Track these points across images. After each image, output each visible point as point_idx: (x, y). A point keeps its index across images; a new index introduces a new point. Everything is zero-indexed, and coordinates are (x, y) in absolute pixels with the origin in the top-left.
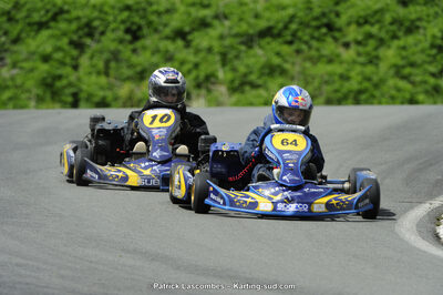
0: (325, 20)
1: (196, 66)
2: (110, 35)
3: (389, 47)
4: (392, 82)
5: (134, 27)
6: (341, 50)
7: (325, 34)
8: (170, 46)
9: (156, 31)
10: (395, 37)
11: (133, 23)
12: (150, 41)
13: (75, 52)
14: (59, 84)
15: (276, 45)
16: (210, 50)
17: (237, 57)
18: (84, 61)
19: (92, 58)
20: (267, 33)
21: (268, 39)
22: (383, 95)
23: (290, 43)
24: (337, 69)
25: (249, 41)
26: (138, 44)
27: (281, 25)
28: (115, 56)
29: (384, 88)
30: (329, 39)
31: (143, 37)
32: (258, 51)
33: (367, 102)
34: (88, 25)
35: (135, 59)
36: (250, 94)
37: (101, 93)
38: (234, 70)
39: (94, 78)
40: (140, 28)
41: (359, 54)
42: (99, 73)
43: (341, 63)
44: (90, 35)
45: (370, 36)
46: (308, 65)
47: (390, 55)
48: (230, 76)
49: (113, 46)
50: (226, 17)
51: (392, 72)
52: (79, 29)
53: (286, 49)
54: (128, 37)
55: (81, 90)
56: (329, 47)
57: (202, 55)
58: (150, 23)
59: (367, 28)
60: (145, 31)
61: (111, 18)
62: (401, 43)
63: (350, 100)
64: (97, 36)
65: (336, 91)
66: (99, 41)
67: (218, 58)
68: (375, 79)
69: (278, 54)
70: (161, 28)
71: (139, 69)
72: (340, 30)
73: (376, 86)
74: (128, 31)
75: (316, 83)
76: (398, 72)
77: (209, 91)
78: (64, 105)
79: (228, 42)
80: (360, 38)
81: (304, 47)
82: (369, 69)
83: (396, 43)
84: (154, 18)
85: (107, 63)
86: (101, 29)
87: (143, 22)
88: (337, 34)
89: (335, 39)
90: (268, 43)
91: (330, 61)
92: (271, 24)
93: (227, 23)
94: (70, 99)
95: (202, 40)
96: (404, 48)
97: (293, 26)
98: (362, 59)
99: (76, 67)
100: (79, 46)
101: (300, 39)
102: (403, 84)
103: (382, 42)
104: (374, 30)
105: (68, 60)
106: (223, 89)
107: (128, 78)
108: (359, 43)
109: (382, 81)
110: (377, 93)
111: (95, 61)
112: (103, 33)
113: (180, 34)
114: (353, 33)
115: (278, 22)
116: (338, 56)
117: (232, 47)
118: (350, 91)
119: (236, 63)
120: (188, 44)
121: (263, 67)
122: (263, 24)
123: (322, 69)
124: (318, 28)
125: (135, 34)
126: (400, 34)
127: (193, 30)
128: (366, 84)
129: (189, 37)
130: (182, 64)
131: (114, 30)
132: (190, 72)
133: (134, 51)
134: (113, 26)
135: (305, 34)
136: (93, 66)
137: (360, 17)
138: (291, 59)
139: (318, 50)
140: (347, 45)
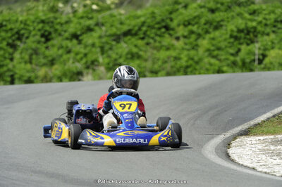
0: (164, 24)
1: (86, 55)
2: (31, 39)
3: (204, 38)
4: (207, 60)
5: (46, 33)
6: (174, 42)
7: (164, 33)
8: (69, 44)
9: (60, 35)
10: (207, 32)
11: (46, 31)
12: (56, 41)
13: (11, 50)
15: (134, 40)
16: (93, 45)
17: (111, 49)
18: (17, 56)
19: (21, 53)
20: (128, 33)
21: (129, 37)
22: (201, 68)
23: (143, 39)
24: (173, 53)
25: (117, 38)
26: (49, 43)
27: (136, 28)
28: (36, 51)
29: (202, 64)
30: (167, 35)
31: (52, 39)
32: (123, 45)
33: (193, 73)
34: (18, 33)
35: (47, 53)
37: (28, 75)
38: (109, 57)
39: (23, 66)
40: (50, 33)
41: (186, 44)
42: (26, 63)
43: (175, 49)
44: (19, 39)
45: (192, 32)
46: (155, 52)
47: (205, 43)
48: (107, 60)
49: (34, 46)
50: (103, 25)
51: (207, 54)
52: (13, 35)
53: (140, 43)
54: (43, 40)
55: (16, 73)
56: (167, 40)
57: (88, 49)
58: (56, 30)
59: (190, 27)
60: (54, 35)
61: (31, 28)
62: (212, 36)
63: (181, 73)
64: (24, 39)
65: (173, 67)
66: (25, 43)
67: (98, 50)
68: (196, 59)
69: (136, 46)
70: (63, 33)
71: (50, 58)
72: (173, 29)
73: (197, 63)
74: (42, 36)
75: (160, 62)
76: (210, 54)
77: (94, 70)
78: (6, 83)
79: (104, 40)
80: (186, 34)
81: (151, 41)
82: (192, 53)
83: (208, 36)
84: (58, 27)
85: (31, 56)
86: (26, 35)
87: (52, 30)
88: (171, 32)
89: (171, 35)
90: (130, 40)
91: (168, 49)
92: (130, 27)
93: (104, 28)
94: (9, 79)
95: (88, 39)
96: (213, 39)
97: (144, 29)
98: (187, 47)
99: (12, 59)
100: (13, 46)
101: (149, 36)
102: (213, 61)
103: (199, 36)
104: (195, 28)
105: (7, 55)
106: (102, 69)
107: (44, 65)
108: (185, 37)
109: (201, 60)
110: (198, 67)
111: (23, 55)
112: (27, 38)
113: (75, 36)
114: (181, 31)
115: (134, 26)
116: (173, 45)
117: (107, 43)
118: (181, 67)
119: (110, 53)
120: (80, 42)
121: (127, 54)
122: (125, 28)
123: (163, 54)
124: (159, 29)
125: (47, 37)
126: (211, 30)
127: (83, 33)
128: (191, 62)
129: (80, 38)
130: (77, 54)
131: (34, 35)
132: (81, 59)
133: (47, 48)
134: (33, 33)
135: (152, 33)
136: (22, 58)
137: (185, 21)
138: (144, 49)
139: (160, 42)
140: (178, 39)
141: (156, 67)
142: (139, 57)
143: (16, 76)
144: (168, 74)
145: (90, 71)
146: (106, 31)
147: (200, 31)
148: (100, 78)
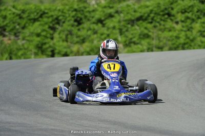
0: (166, 12)
1: (108, 35)
2: (67, 23)
3: (197, 23)
4: (199, 39)
5: (79, 19)
6: (175, 25)
7: (167, 18)
8: (95, 27)
9: (89, 20)
10: (199, 18)
11: (78, 17)
12: (86, 25)
13: (51, 32)
14: (44, 47)
15: (145, 24)
16: (114, 28)
17: (127, 31)
18: (56, 35)
19: (59, 34)
20: (140, 19)
21: (141, 22)
22: (195, 45)
23: (151, 23)
24: (175, 34)
25: (132, 22)
26: (81, 27)
27: (146, 15)
28: (70, 33)
29: (196, 42)
30: (169, 20)
31: (83, 23)
32: (136, 27)
33: (188, 48)
34: (57, 19)
35: (79, 33)
36: (134, 47)
37: (65, 50)
38: (126, 37)
39: (61, 43)
40: (81, 19)
41: (183, 27)
42: (63, 41)
43: (175, 31)
44: (58, 23)
45: (188, 18)
46: (160, 33)
47: (197, 26)
48: (124, 39)
49: (69, 28)
50: (121, 12)
51: (199, 34)
52: (53, 21)
53: (149, 26)
54: (76, 24)
55: (56, 49)
56: (169, 24)
57: (110, 30)
58: (86, 17)
59: (186, 14)
60: (84, 20)
61: (67, 15)
62: (203, 20)
63: (180, 48)
64: (61, 23)
65: (173, 44)
66: (62, 26)
67: (117, 31)
68: (191, 38)
69: (146, 28)
70: (91, 19)
71: (82, 38)
72: (174, 16)
73: (192, 41)
74: (76, 21)
76: (202, 34)
78: (48, 56)
79: (123, 23)
80: (183, 19)
81: (158, 24)
82: (189, 33)
83: (199, 21)
84: (87, 14)
85: (67, 36)
86: (63, 20)
87: (82, 16)
88: (172, 18)
89: (172, 20)
90: (141, 23)
91: (170, 31)
92: (142, 14)
93: (122, 15)
94: (50, 53)
95: (110, 23)
96: (204, 23)
97: (152, 15)
98: (184, 29)
99: (52, 39)
100: (53, 29)
101: (155, 21)
103: (193, 20)
104: (189, 15)
105: (48, 35)
107: (77, 42)
108: (182, 22)
109: (195, 39)
110: (192, 44)
111: (61, 35)
112: (64, 22)
113: (100, 21)
114: (180, 17)
115: (145, 14)
116: (174, 28)
117: (124, 26)
118: (180, 44)
119: (127, 33)
120: (104, 25)
122: (138, 15)
123: (167, 34)
124: (164, 15)
125: (79, 22)
126: (201, 16)
127: (106, 19)
128: (188, 40)
129: (104, 22)
131: (69, 21)
133: (79, 30)
134: (68, 19)
135: (158, 18)
136: (60, 38)
137: (182, 9)
138: (152, 30)
139: (164, 25)
140: (177, 23)
141: (162, 44)
142: (148, 36)
143: (56, 51)
144: (170, 49)
146: (124, 17)
147: (194, 17)
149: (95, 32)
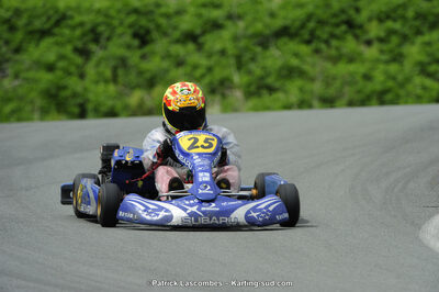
0: (344, 17)
1: (210, 69)
2: (116, 41)
3: (413, 43)
4: (418, 80)
5: (142, 32)
6: (363, 48)
7: (346, 32)
8: (179, 50)
9: (165, 34)
10: (419, 32)
11: (141, 27)
12: (160, 45)
13: (79, 60)
14: (64, 94)
15: (293, 46)
16: (223, 53)
17: (253, 59)
18: (90, 70)
19: (98, 64)
20: (284, 32)
21: (285, 40)
22: (408, 95)
23: (308, 42)
24: (358, 69)
25: (264, 41)
26: (147, 49)
27: (297, 24)
28: (123, 62)
29: (410, 87)
30: (350, 38)
31: (152, 41)
32: (273, 52)
33: (394, 102)
34: (93, 30)
35: (145, 65)
36: (267, 98)
37: (110, 103)
38: (250, 72)
39: (101, 87)
40: (148, 32)
41: (382, 52)
42: (106, 81)
43: (363, 61)
44: (96, 40)
45: (391, 32)
46: (328, 65)
47: (414, 52)
48: (246, 79)
49: (122, 52)
50: (240, 17)
51: (418, 69)
52: (84, 35)
53: (304, 49)
54: (136, 42)
55: (87, 101)
56: (350, 45)
57: (215, 58)
58: (158, 27)
59: (390, 24)
60: (155, 35)
61: (116, 22)
62: (426, 38)
63: (374, 101)
64: (103, 41)
65: (359, 92)
66: (105, 48)
67: (232, 61)
68: (400, 78)
69: (296, 55)
70: (170, 31)
71: (148, 75)
72: (361, 27)
73: (402, 85)
74: (136, 35)
75: (338, 84)
76: (423, 69)
77: (224, 96)
78: (73, 116)
79: (243, 43)
80: (382, 34)
81: (323, 46)
82: (393, 68)
83: (420, 40)
84: (163, 21)
85: (115, 70)
86: (106, 34)
87: (152, 26)
88: (358, 32)
89: (356, 37)
90: (285, 43)
91: (351, 60)
92: (288, 22)
93: (241, 24)
94: (76, 110)
95: (214, 42)
96: (428, 44)
97: (311, 25)
98: (384, 57)
99: (82, 76)
100: (84, 53)
101: (319, 38)
102: (428, 82)
103: (405, 38)
104: (397, 26)
105: (73, 69)
106: (238, 94)
107: (138, 86)
108: (381, 40)
109: (408, 80)
110: (402, 92)
111: (101, 69)
112: (109, 39)
113: (191, 37)
114: (374, 30)
115: (294, 21)
116: (360, 54)
117: (247, 49)
118: (373, 92)
119: (253, 66)
120: (200, 47)
121: (281, 68)
122: (278, 23)
123: (343, 69)
124: (337, 25)
125: (143, 38)
126: (425, 29)
127: (204, 33)
128: (390, 84)
129: (201, 40)
130: (195, 67)
131: (121, 35)
132: (203, 76)
133: (143, 57)
134: (119, 30)
135: (323, 33)
136: (100, 74)
137: (381, 12)
138: (309, 60)
139: (337, 49)
140: (369, 43)
141: (331, 92)
142: (301, 73)
143: (90, 107)
144: (351, 104)
145: (217, 98)
146: (246, 28)
147: (406, 30)
148: (235, 110)
149: (180, 63)
